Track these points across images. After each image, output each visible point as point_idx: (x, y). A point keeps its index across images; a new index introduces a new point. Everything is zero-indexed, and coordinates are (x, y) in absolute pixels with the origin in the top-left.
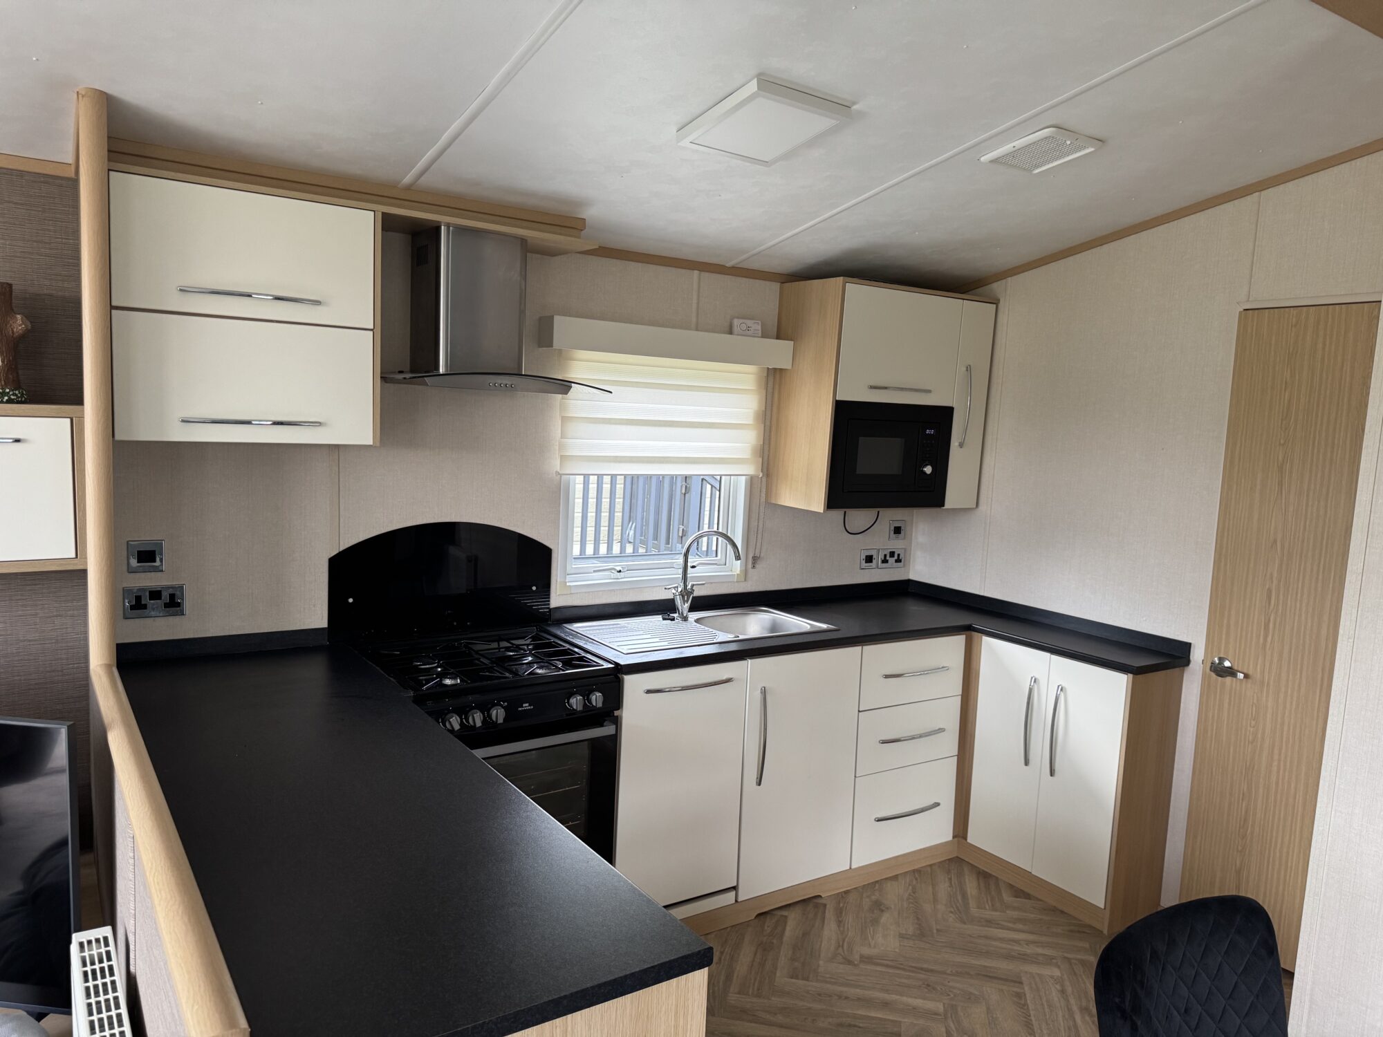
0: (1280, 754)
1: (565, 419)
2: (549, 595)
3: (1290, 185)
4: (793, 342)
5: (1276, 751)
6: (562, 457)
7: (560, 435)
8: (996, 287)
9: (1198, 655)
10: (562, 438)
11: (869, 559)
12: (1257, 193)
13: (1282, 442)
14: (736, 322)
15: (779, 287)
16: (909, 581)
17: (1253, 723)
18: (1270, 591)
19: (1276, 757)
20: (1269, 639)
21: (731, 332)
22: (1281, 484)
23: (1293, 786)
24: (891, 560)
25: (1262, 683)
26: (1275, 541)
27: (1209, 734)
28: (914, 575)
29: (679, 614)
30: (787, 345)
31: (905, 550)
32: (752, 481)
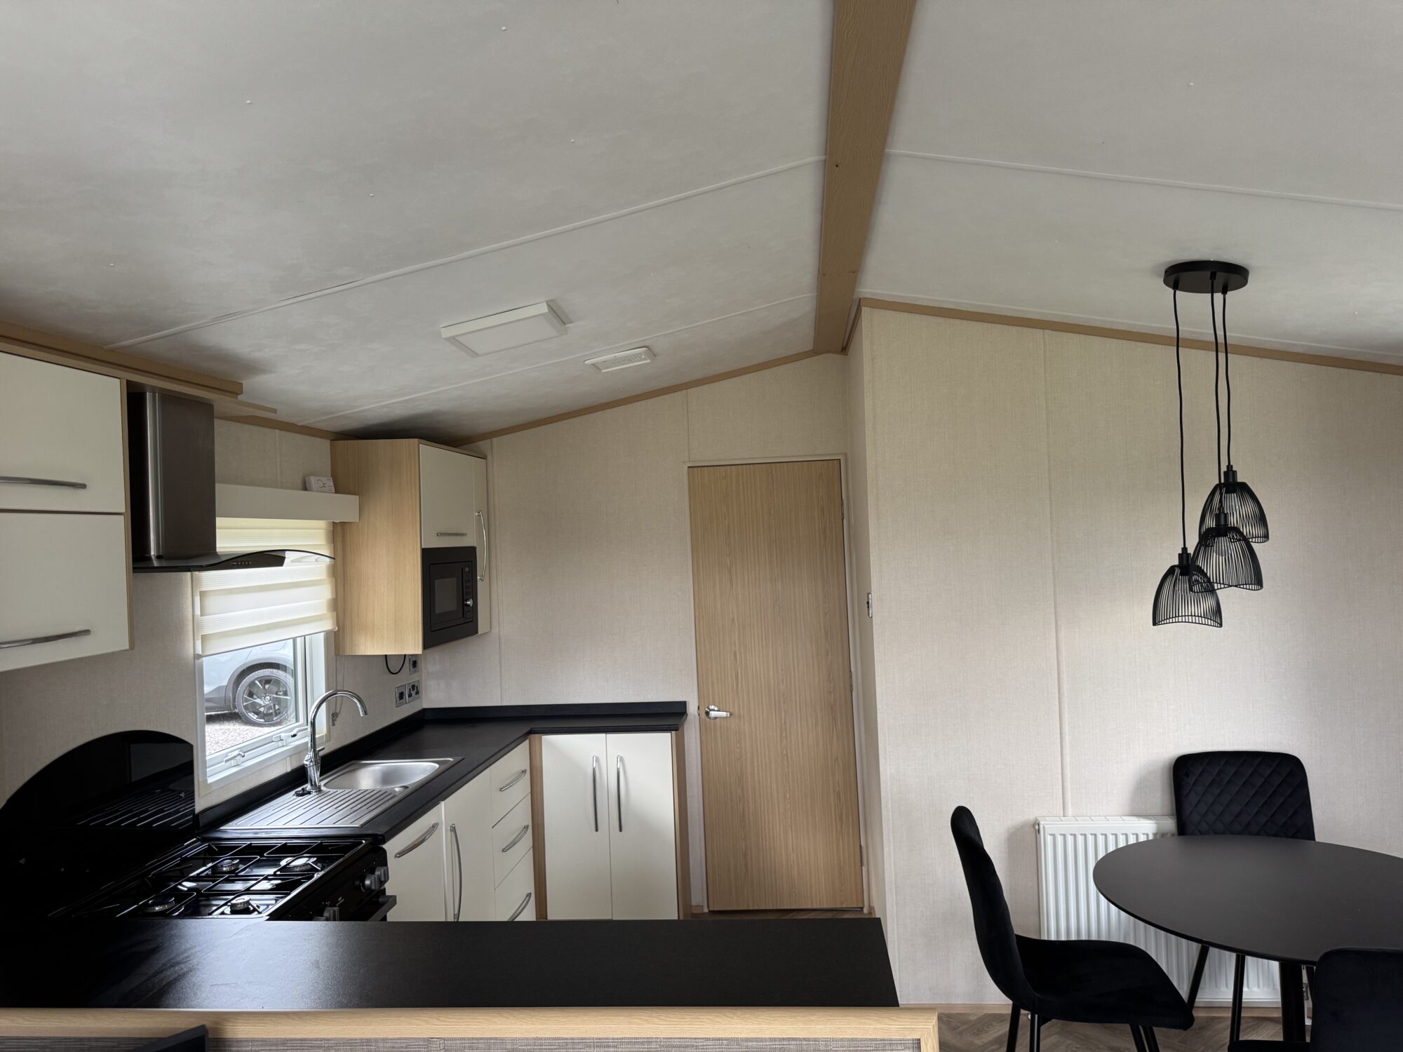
0: (758, 762)
1: (202, 594)
2: (194, 799)
3: (706, 387)
4: (358, 497)
5: (755, 760)
6: (204, 638)
7: (199, 614)
8: (483, 445)
9: (692, 709)
10: (201, 616)
11: (401, 695)
12: (685, 391)
13: (728, 553)
14: (313, 480)
15: (329, 444)
16: (424, 710)
17: (738, 745)
18: (735, 653)
19: (756, 764)
20: (740, 685)
21: (305, 488)
22: (731, 581)
23: (769, 781)
24: (413, 693)
25: (740, 716)
26: (733, 619)
27: (711, 762)
28: (427, 704)
29: (312, 785)
30: (353, 500)
31: (418, 681)
32: (328, 634)
